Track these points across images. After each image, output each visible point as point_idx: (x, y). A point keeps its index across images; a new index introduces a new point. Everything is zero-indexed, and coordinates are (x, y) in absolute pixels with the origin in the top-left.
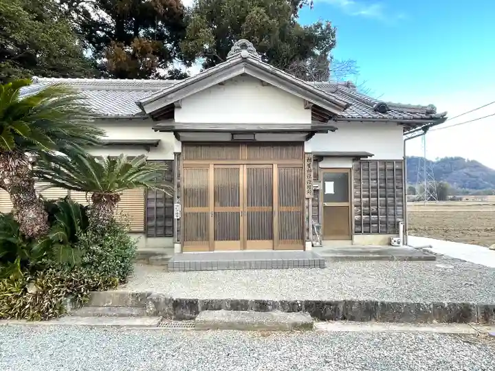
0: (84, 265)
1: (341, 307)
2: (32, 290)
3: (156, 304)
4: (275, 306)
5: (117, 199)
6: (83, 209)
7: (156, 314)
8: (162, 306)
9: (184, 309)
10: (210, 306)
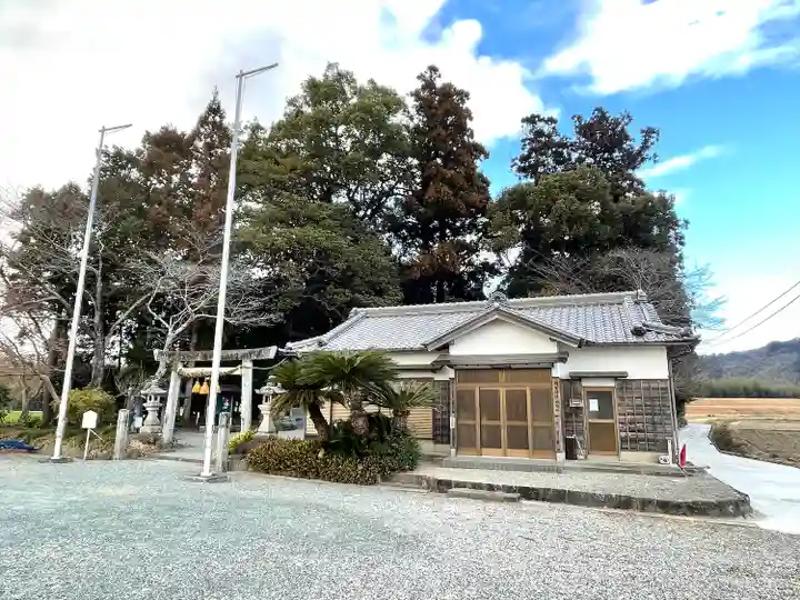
0: (389, 455)
1: (541, 492)
2: (360, 467)
3: (428, 481)
4: (498, 488)
5: (408, 413)
6: (388, 420)
7: (428, 488)
8: (432, 484)
9: (443, 486)
10: (458, 485)
